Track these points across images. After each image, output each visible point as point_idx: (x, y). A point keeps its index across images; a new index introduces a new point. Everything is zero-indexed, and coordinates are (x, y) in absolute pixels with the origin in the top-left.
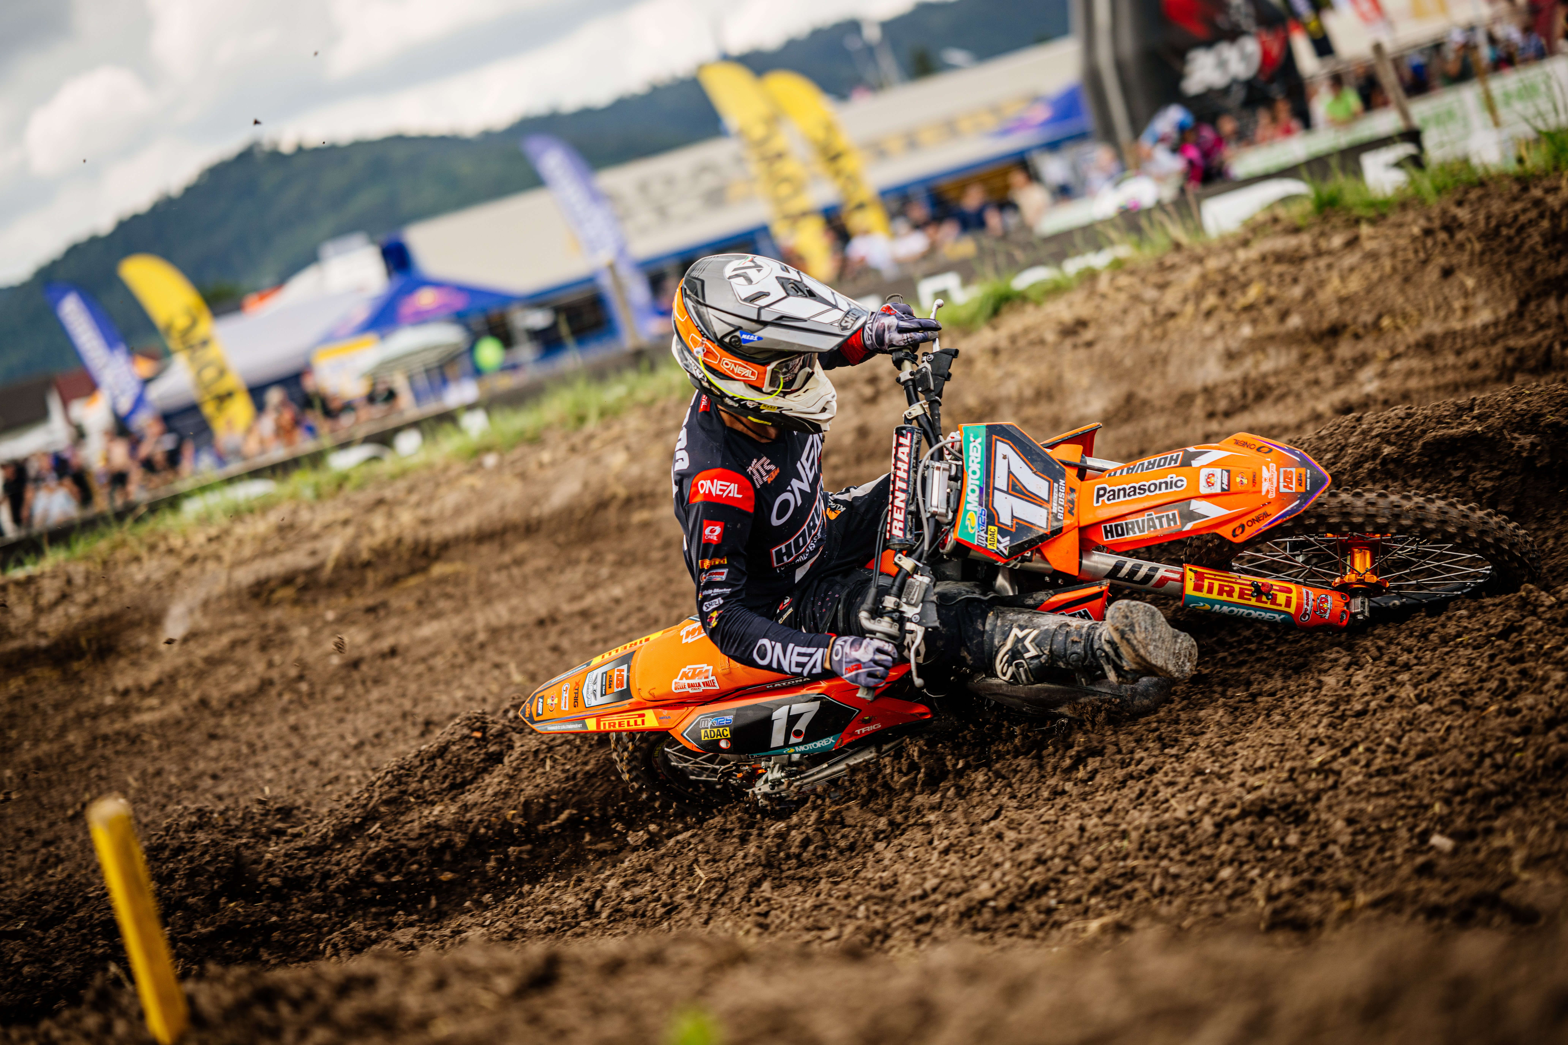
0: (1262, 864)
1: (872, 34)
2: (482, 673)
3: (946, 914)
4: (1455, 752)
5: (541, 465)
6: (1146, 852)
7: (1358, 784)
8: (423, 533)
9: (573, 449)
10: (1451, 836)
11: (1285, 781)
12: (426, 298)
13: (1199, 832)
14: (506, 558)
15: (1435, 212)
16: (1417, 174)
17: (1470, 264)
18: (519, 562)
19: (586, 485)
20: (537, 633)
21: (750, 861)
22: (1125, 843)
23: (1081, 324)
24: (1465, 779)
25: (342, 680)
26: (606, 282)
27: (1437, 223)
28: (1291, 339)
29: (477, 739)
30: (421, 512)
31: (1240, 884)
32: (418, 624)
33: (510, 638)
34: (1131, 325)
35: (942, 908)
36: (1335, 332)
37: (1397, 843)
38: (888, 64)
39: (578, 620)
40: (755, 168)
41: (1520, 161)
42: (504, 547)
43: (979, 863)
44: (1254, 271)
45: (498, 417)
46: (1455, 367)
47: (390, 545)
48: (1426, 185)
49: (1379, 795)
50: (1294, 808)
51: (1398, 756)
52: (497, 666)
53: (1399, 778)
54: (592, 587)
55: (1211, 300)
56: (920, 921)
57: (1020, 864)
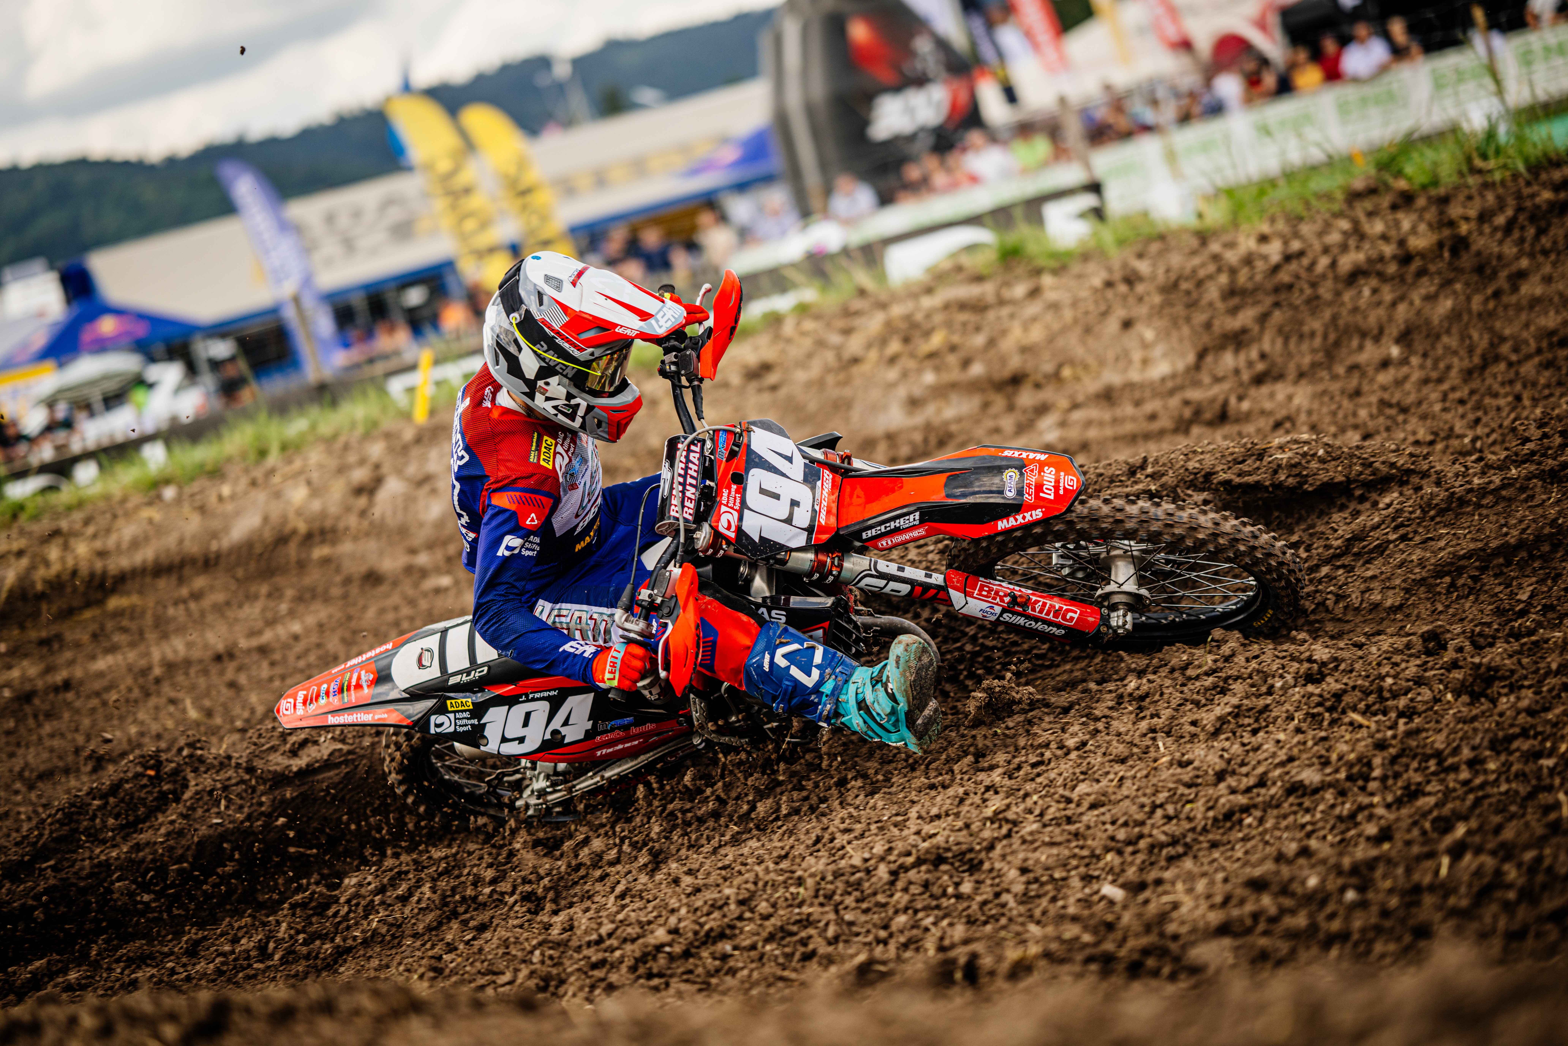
0: (936, 912)
1: (562, 71)
2: (157, 708)
3: (621, 961)
4: (1127, 802)
5: (220, 498)
6: (821, 899)
7: (1031, 833)
8: (99, 565)
9: (254, 483)
10: (1123, 886)
11: (960, 830)
12: (107, 325)
13: (874, 880)
14: (184, 592)
15: (1116, 265)
16: (1099, 226)
17: (1150, 317)
18: (197, 596)
19: (266, 519)
20: (214, 669)
21: (423, 905)
22: (801, 890)
23: (766, 368)
24: (1137, 830)
25: (14, 714)
26: (290, 314)
27: (1117, 276)
28: (974, 387)
29: (150, 777)
30: (98, 544)
31: (915, 932)
32: (93, 658)
33: (187, 674)
34: (815, 370)
35: (618, 953)
36: (1016, 380)
37: (1069, 892)
38: (578, 101)
39: (255, 657)
40: (440, 204)
41: (1200, 216)
42: (181, 580)
43: (654, 908)
44: (938, 318)
45: (177, 450)
46: (1133, 419)
47: (66, 577)
48: (1108, 236)
49: (1052, 844)
50: (969, 856)
51: (1072, 806)
52: (172, 701)
53: (1072, 828)
54: (271, 623)
55: (895, 346)
56: (595, 966)
57: (696, 910)
